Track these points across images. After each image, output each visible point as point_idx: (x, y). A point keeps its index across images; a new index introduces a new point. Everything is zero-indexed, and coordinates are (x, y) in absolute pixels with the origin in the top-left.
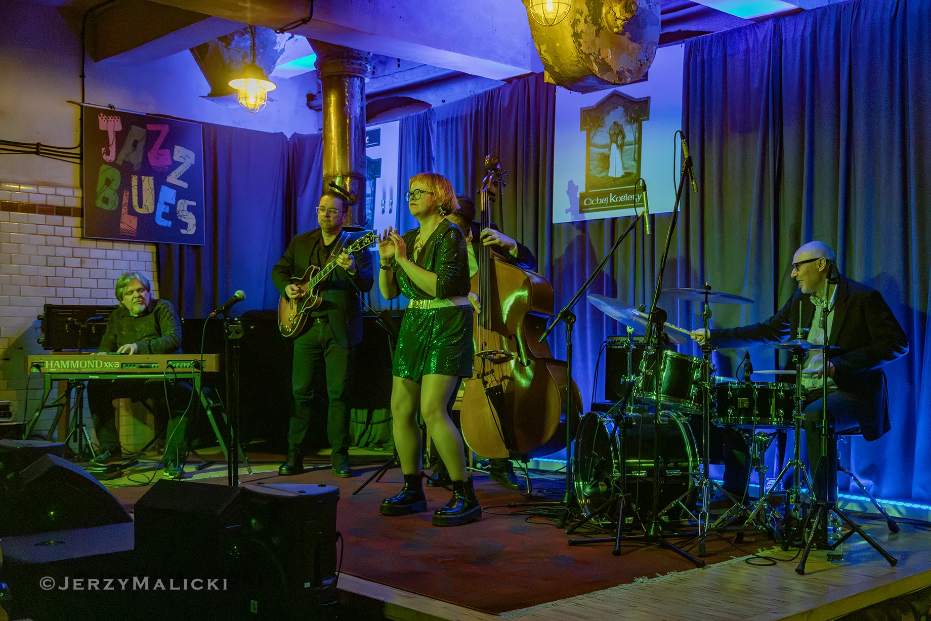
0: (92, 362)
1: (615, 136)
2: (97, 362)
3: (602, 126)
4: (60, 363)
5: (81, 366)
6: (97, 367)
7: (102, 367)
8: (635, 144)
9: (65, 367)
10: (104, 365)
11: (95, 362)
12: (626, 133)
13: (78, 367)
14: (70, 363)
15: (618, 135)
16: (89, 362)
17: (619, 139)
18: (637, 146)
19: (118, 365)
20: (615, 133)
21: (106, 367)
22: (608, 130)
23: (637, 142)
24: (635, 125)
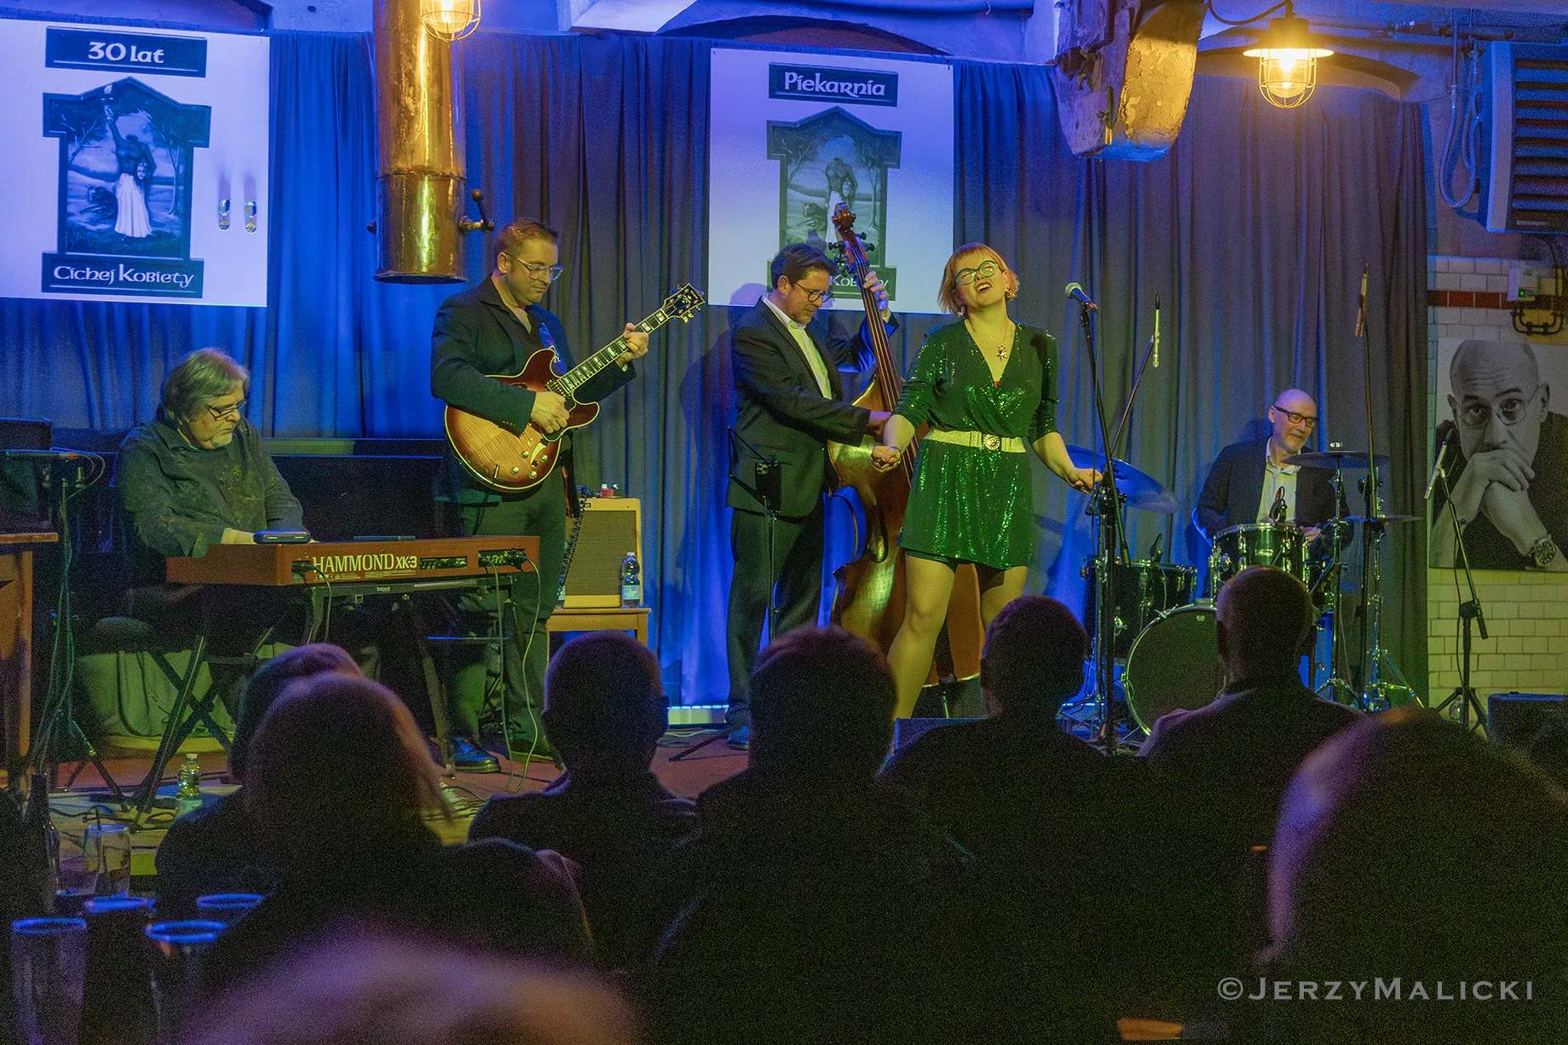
0: (379, 557)
1: (839, 181)
2: (386, 556)
3: (812, 160)
4: (334, 560)
5: (364, 567)
6: (386, 568)
7: (394, 569)
8: (875, 200)
9: (341, 570)
10: (396, 562)
11: (384, 557)
12: (859, 181)
13: (360, 569)
14: (348, 559)
15: (843, 181)
16: (375, 556)
17: (845, 186)
18: (878, 203)
19: (415, 562)
20: (836, 177)
21: (399, 569)
22: (824, 167)
23: (878, 197)
24: (875, 171)
